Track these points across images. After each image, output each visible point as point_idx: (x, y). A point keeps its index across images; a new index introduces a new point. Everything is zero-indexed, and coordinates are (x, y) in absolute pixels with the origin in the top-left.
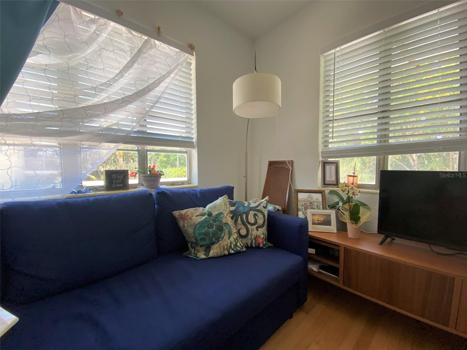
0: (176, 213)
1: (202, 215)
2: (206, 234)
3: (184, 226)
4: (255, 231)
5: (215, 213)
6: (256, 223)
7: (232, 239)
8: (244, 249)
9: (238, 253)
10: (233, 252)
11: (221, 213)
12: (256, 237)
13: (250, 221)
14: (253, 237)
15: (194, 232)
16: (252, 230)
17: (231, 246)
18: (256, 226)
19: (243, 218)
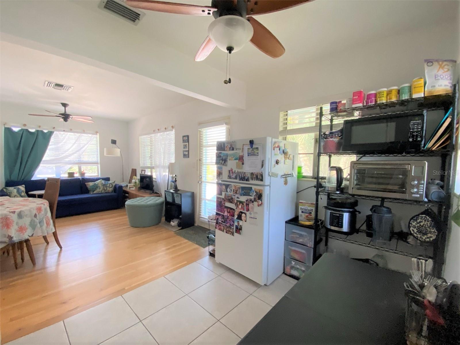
2: (93, 188)
3: (88, 186)
8: (104, 192)
11: (98, 184)
15: (90, 188)
16: (108, 188)
17: (100, 191)
19: (106, 186)
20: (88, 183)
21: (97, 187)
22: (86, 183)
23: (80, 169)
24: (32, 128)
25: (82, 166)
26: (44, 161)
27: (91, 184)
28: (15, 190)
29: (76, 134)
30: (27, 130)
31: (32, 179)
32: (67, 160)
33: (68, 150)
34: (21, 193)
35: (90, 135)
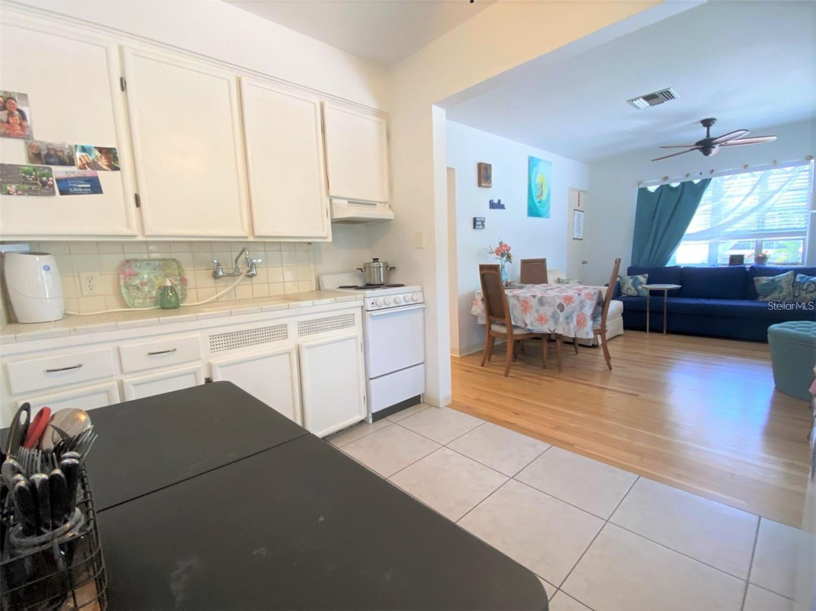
1: (769, 280)
2: (766, 290)
3: (756, 285)
5: (777, 280)
13: (803, 288)
17: (779, 298)
18: (806, 291)
19: (800, 286)
20: (759, 278)
21: (775, 288)
22: (755, 279)
23: (758, 248)
24: (676, 181)
25: (765, 241)
26: (689, 235)
27: (764, 280)
28: (631, 281)
29: (756, 173)
30: (668, 185)
31: (667, 266)
32: (729, 230)
33: (734, 210)
34: (638, 286)
35: (789, 169)
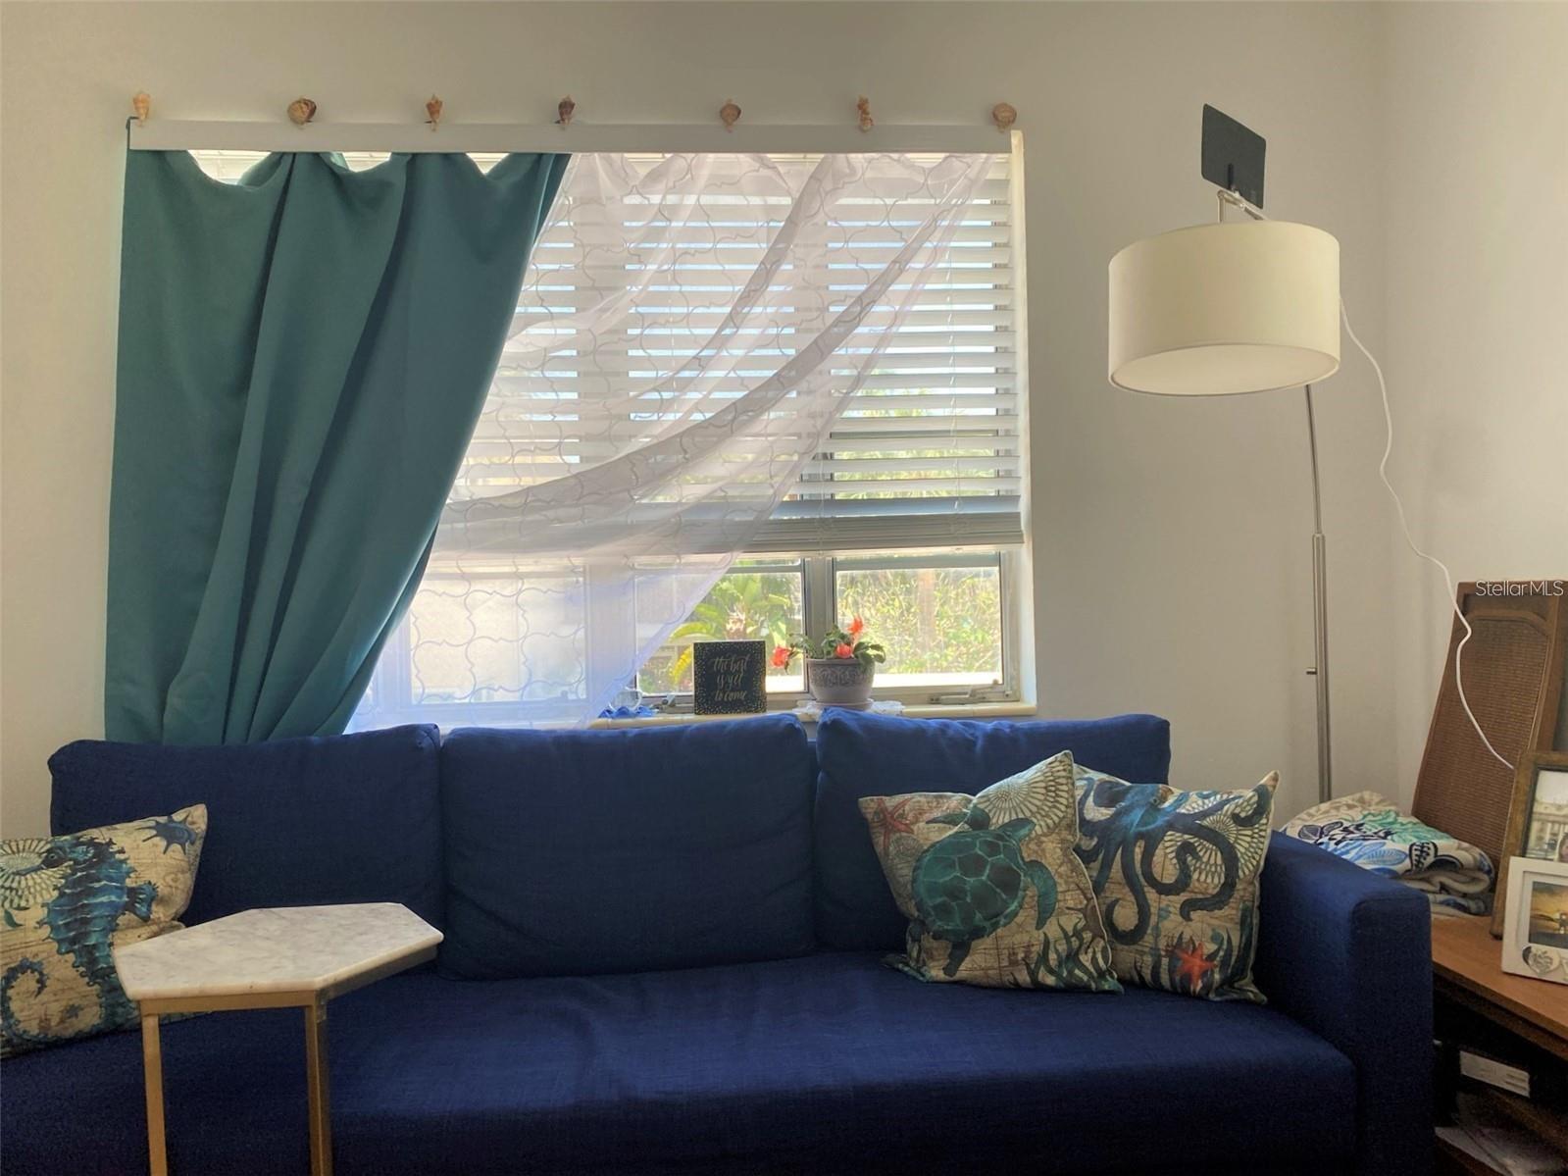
0: (869, 804)
1: (951, 820)
2: (955, 892)
3: (887, 854)
4: (1176, 917)
6: (1182, 883)
7: (1052, 929)
8: (1110, 984)
9: (1072, 991)
10: (1050, 980)
11: (1023, 822)
12: (1176, 949)
13: (1157, 871)
14: (1162, 944)
15: (914, 881)
16: (1164, 914)
17: (1044, 957)
18: (1184, 897)
19: (1133, 859)
20: (893, 800)
24: (365, 137)
25: (847, 564)
29: (777, 161)
33: (701, 363)
